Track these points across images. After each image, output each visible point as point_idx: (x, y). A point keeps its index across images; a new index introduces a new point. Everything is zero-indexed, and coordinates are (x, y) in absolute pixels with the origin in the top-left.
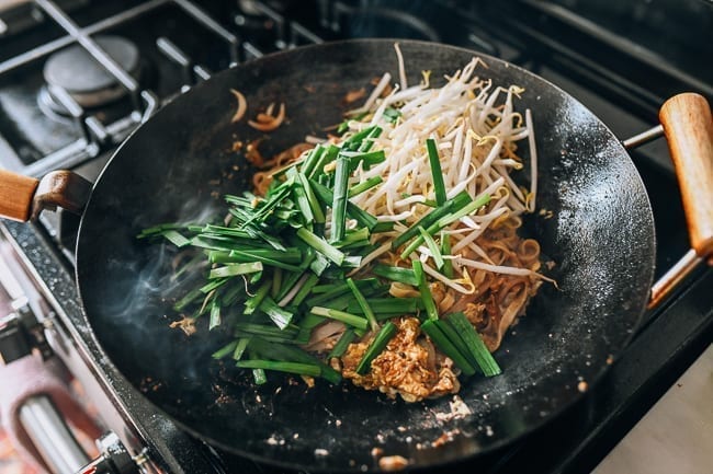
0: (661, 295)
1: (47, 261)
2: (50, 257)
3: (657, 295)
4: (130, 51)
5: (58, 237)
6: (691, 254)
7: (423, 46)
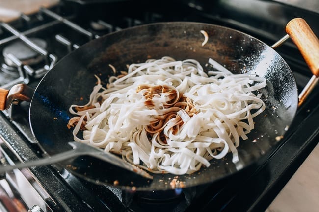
0: (303, 99)
1: (5, 127)
2: (6, 125)
3: (301, 99)
4: (44, 43)
5: (10, 116)
6: (314, 77)
7: (177, 24)
